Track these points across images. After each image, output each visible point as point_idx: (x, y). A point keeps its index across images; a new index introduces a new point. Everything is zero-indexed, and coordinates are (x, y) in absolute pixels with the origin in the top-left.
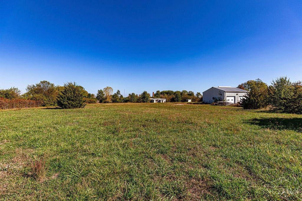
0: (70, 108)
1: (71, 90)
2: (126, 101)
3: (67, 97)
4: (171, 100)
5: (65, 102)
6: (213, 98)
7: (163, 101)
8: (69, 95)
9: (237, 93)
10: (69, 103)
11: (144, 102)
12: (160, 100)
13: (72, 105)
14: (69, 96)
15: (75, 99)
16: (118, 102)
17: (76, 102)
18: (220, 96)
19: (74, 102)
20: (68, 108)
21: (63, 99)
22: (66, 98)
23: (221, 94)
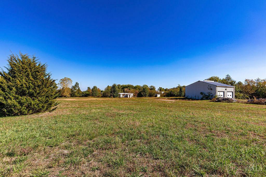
0: (22, 114)
1: (29, 70)
2: (86, 95)
3: (16, 88)
4: (137, 94)
5: (11, 99)
6: (202, 93)
7: (131, 95)
8: (21, 81)
9: (226, 88)
10: (22, 101)
11: (114, 97)
12: (127, 95)
13: (28, 107)
14: (22, 85)
15: (38, 92)
16: (76, 96)
17: (40, 98)
18: (209, 91)
19: (33, 100)
20: (16, 115)
21: (4, 92)
22: (14, 89)
23: (211, 89)
